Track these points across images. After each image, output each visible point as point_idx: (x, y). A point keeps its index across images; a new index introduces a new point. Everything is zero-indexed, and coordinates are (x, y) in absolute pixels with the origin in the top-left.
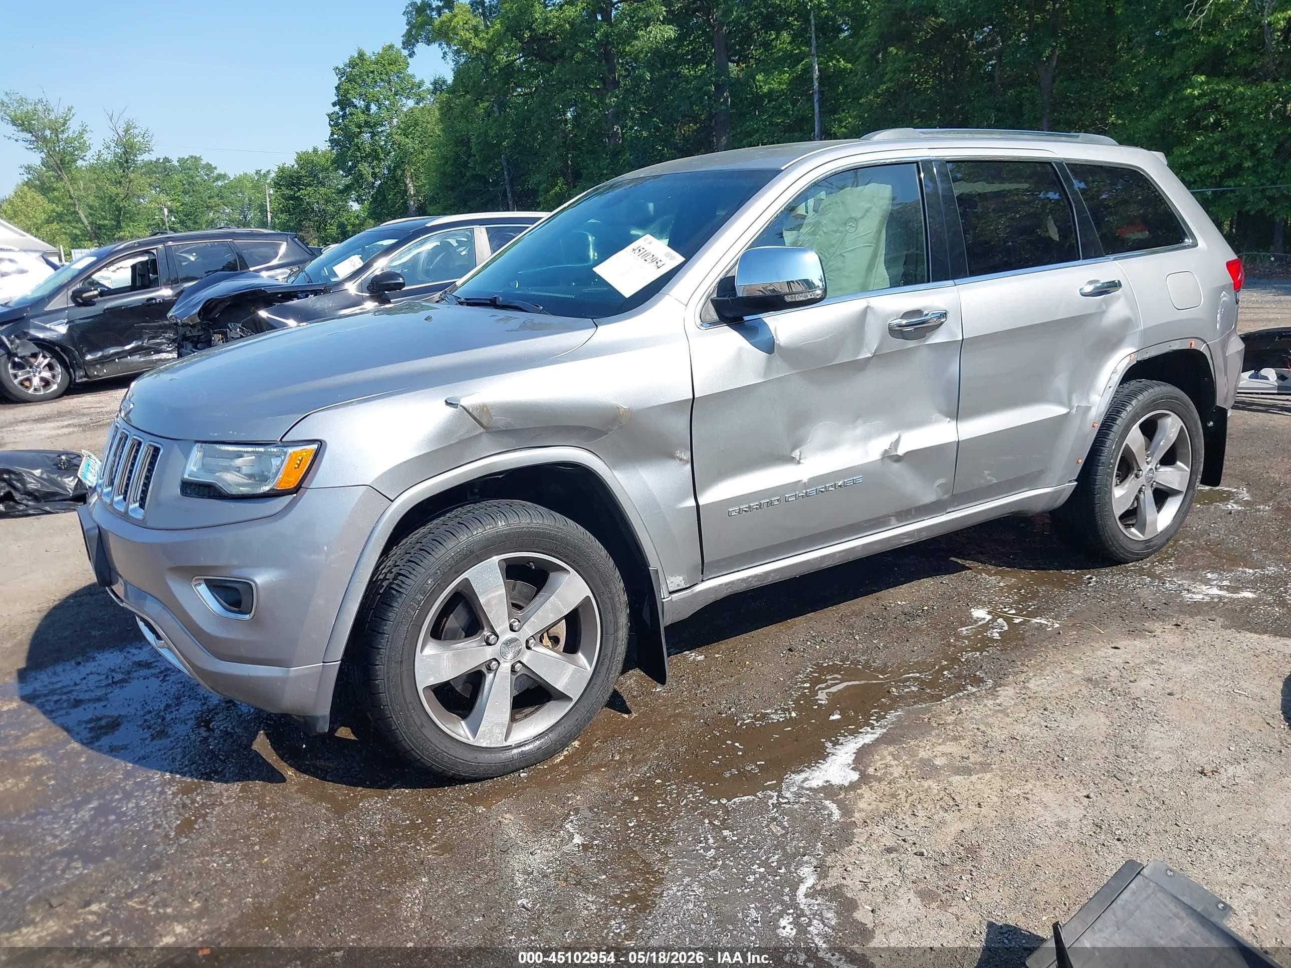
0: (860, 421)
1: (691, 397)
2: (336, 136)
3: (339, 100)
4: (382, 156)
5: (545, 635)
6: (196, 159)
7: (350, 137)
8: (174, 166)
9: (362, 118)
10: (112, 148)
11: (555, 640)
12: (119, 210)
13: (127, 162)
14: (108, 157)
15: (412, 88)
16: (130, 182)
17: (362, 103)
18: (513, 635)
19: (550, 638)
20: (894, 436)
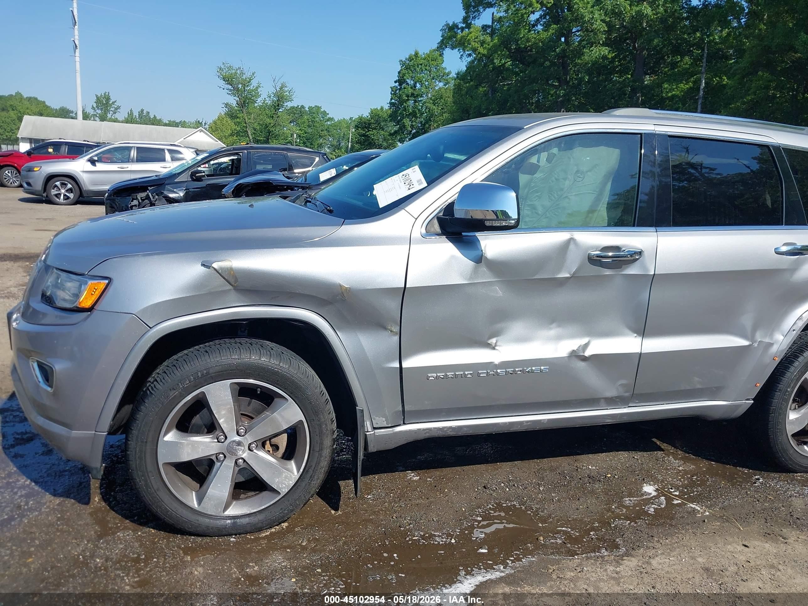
0: (554, 325)
1: (403, 286)
2: (393, 101)
3: (399, 79)
4: (418, 115)
5: (268, 442)
6: (319, 108)
7: (402, 102)
8: (306, 111)
9: (411, 91)
10: (272, 97)
11: (276, 448)
12: (269, 132)
13: (278, 106)
14: (269, 102)
15: (443, 76)
16: (278, 117)
17: (412, 82)
18: (237, 438)
19: (271, 445)
20: (584, 341)
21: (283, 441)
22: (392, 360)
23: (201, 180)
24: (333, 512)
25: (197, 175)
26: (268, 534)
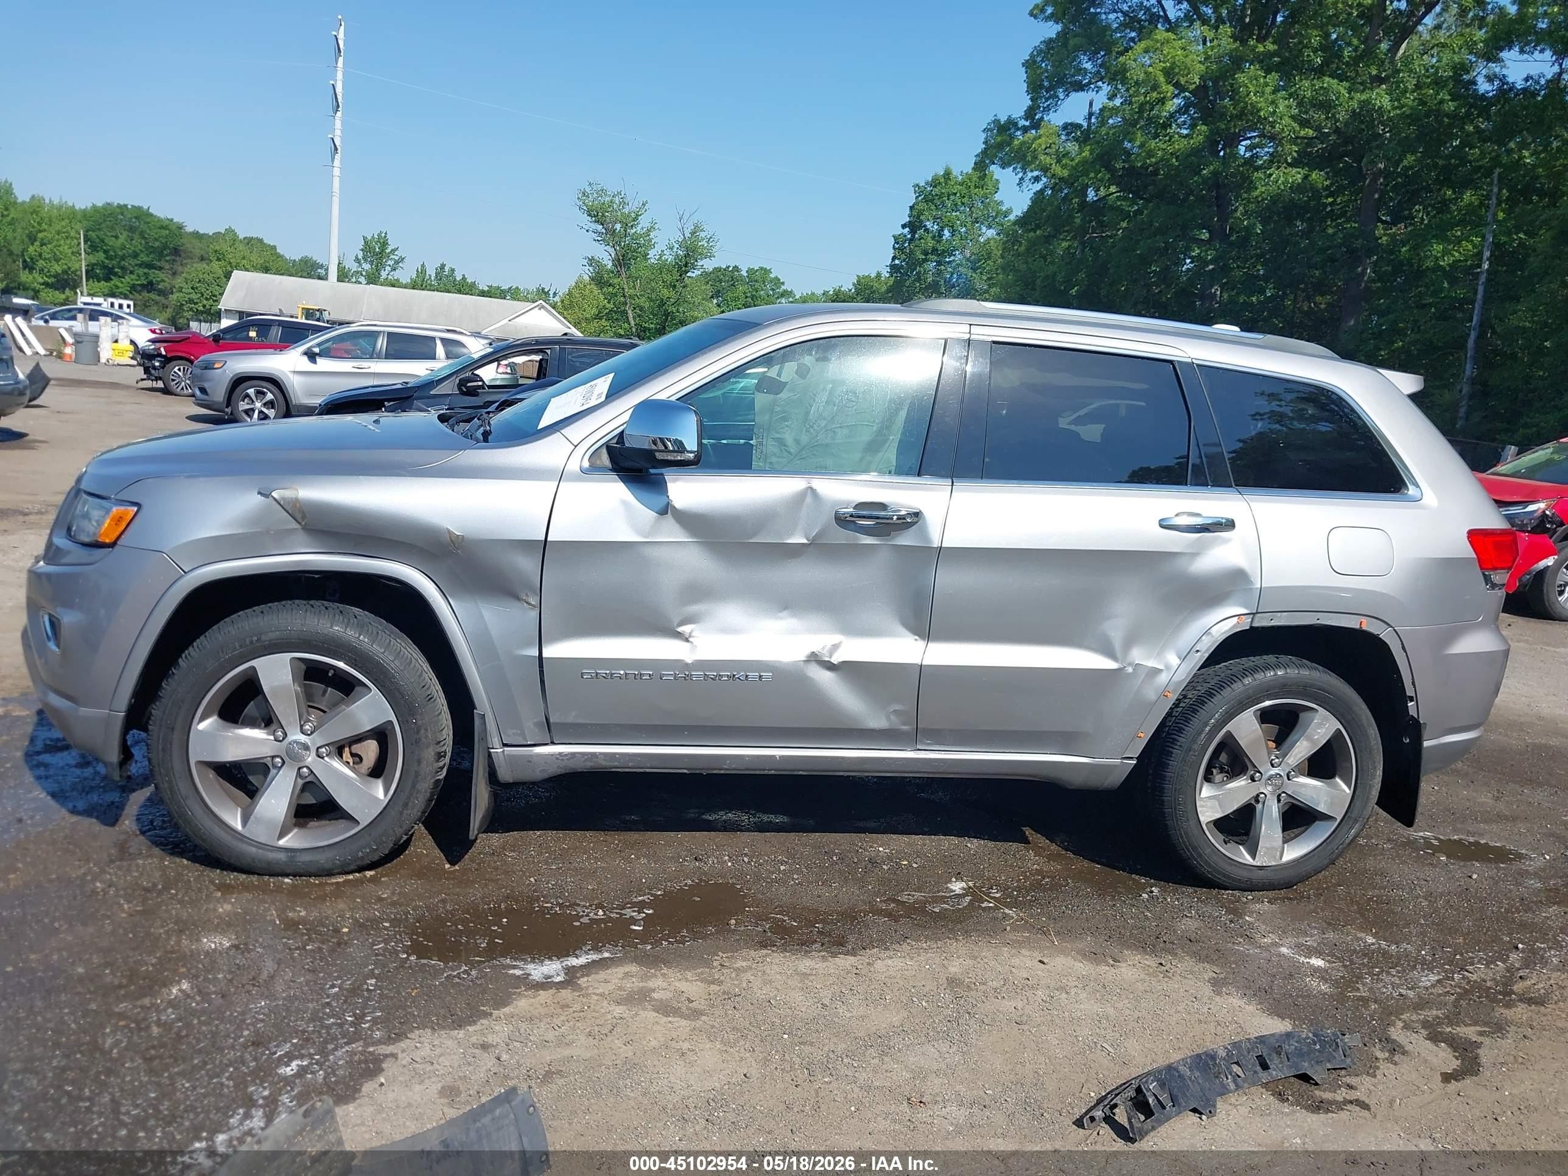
1: (543, 539)
2: (897, 262)
3: (910, 222)
4: (943, 289)
5: (347, 749)
6: (767, 271)
7: (913, 263)
8: (741, 276)
9: (931, 243)
10: (675, 250)
11: (358, 758)
12: (667, 314)
13: (686, 265)
14: (669, 258)
15: (996, 216)
16: (684, 287)
17: (936, 227)
18: (303, 738)
19: (353, 755)
20: (832, 639)
21: (370, 750)
22: (529, 645)
23: (476, 394)
24: (447, 866)
25: (469, 385)
26: (341, 880)
